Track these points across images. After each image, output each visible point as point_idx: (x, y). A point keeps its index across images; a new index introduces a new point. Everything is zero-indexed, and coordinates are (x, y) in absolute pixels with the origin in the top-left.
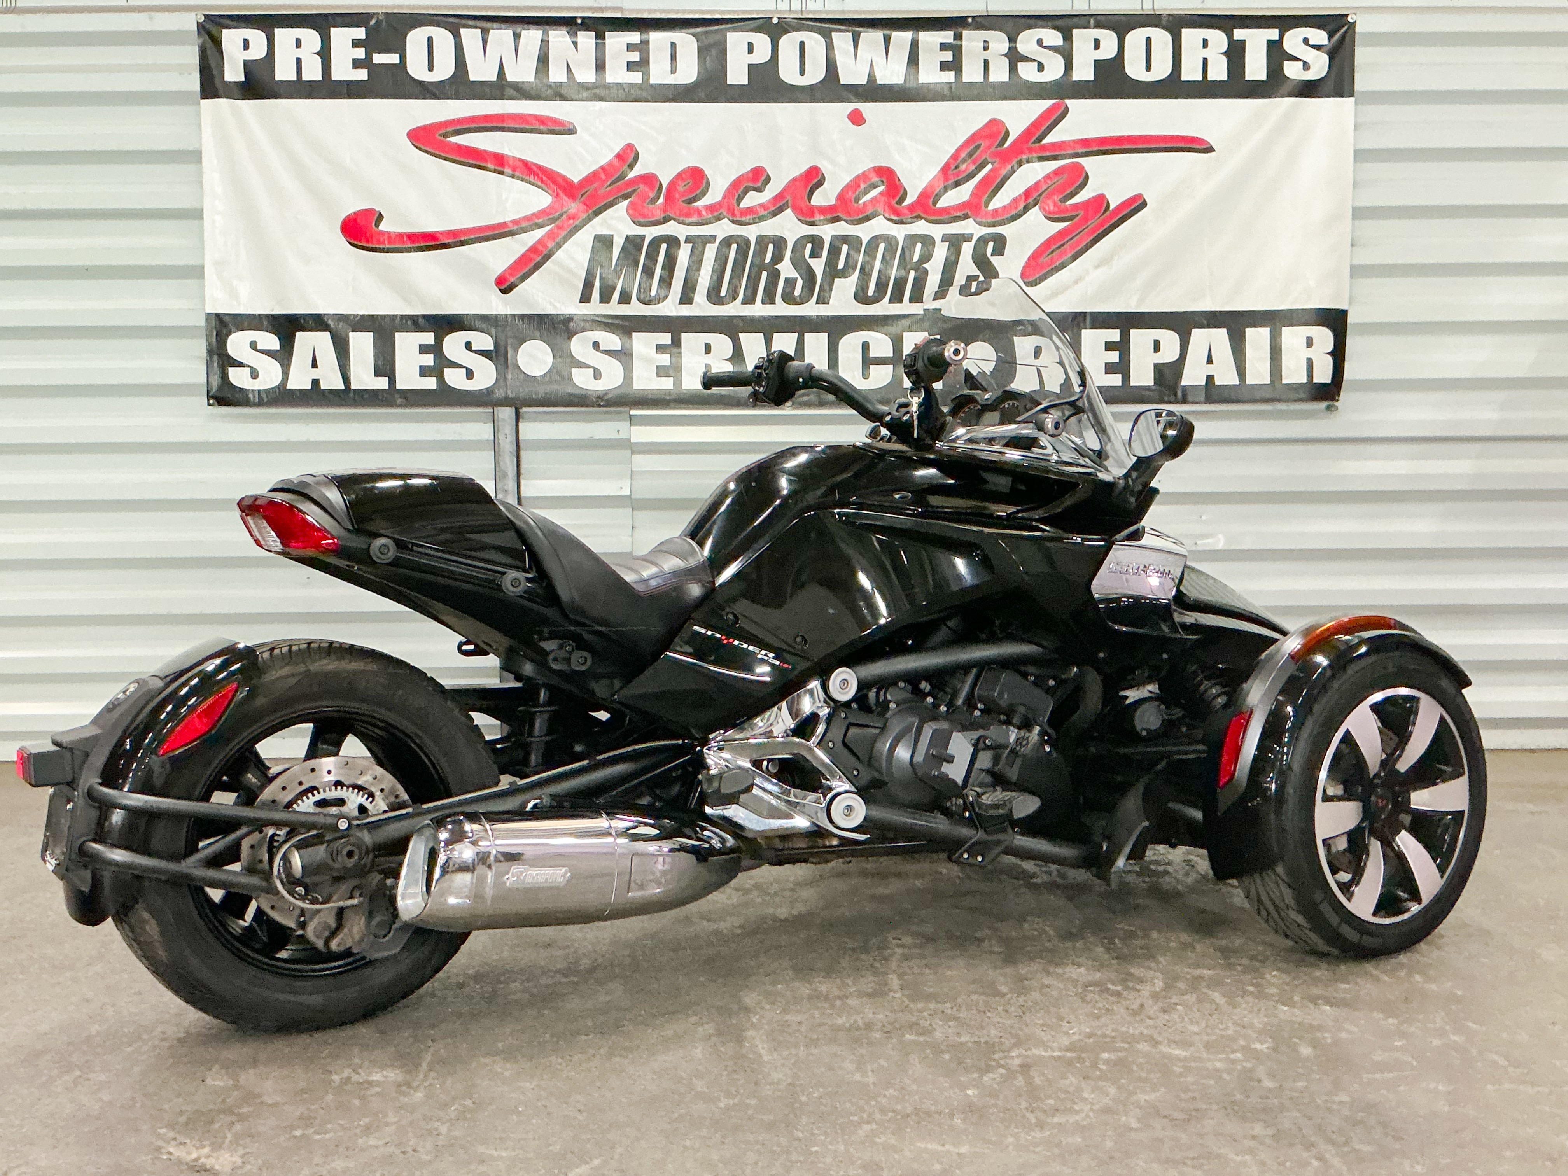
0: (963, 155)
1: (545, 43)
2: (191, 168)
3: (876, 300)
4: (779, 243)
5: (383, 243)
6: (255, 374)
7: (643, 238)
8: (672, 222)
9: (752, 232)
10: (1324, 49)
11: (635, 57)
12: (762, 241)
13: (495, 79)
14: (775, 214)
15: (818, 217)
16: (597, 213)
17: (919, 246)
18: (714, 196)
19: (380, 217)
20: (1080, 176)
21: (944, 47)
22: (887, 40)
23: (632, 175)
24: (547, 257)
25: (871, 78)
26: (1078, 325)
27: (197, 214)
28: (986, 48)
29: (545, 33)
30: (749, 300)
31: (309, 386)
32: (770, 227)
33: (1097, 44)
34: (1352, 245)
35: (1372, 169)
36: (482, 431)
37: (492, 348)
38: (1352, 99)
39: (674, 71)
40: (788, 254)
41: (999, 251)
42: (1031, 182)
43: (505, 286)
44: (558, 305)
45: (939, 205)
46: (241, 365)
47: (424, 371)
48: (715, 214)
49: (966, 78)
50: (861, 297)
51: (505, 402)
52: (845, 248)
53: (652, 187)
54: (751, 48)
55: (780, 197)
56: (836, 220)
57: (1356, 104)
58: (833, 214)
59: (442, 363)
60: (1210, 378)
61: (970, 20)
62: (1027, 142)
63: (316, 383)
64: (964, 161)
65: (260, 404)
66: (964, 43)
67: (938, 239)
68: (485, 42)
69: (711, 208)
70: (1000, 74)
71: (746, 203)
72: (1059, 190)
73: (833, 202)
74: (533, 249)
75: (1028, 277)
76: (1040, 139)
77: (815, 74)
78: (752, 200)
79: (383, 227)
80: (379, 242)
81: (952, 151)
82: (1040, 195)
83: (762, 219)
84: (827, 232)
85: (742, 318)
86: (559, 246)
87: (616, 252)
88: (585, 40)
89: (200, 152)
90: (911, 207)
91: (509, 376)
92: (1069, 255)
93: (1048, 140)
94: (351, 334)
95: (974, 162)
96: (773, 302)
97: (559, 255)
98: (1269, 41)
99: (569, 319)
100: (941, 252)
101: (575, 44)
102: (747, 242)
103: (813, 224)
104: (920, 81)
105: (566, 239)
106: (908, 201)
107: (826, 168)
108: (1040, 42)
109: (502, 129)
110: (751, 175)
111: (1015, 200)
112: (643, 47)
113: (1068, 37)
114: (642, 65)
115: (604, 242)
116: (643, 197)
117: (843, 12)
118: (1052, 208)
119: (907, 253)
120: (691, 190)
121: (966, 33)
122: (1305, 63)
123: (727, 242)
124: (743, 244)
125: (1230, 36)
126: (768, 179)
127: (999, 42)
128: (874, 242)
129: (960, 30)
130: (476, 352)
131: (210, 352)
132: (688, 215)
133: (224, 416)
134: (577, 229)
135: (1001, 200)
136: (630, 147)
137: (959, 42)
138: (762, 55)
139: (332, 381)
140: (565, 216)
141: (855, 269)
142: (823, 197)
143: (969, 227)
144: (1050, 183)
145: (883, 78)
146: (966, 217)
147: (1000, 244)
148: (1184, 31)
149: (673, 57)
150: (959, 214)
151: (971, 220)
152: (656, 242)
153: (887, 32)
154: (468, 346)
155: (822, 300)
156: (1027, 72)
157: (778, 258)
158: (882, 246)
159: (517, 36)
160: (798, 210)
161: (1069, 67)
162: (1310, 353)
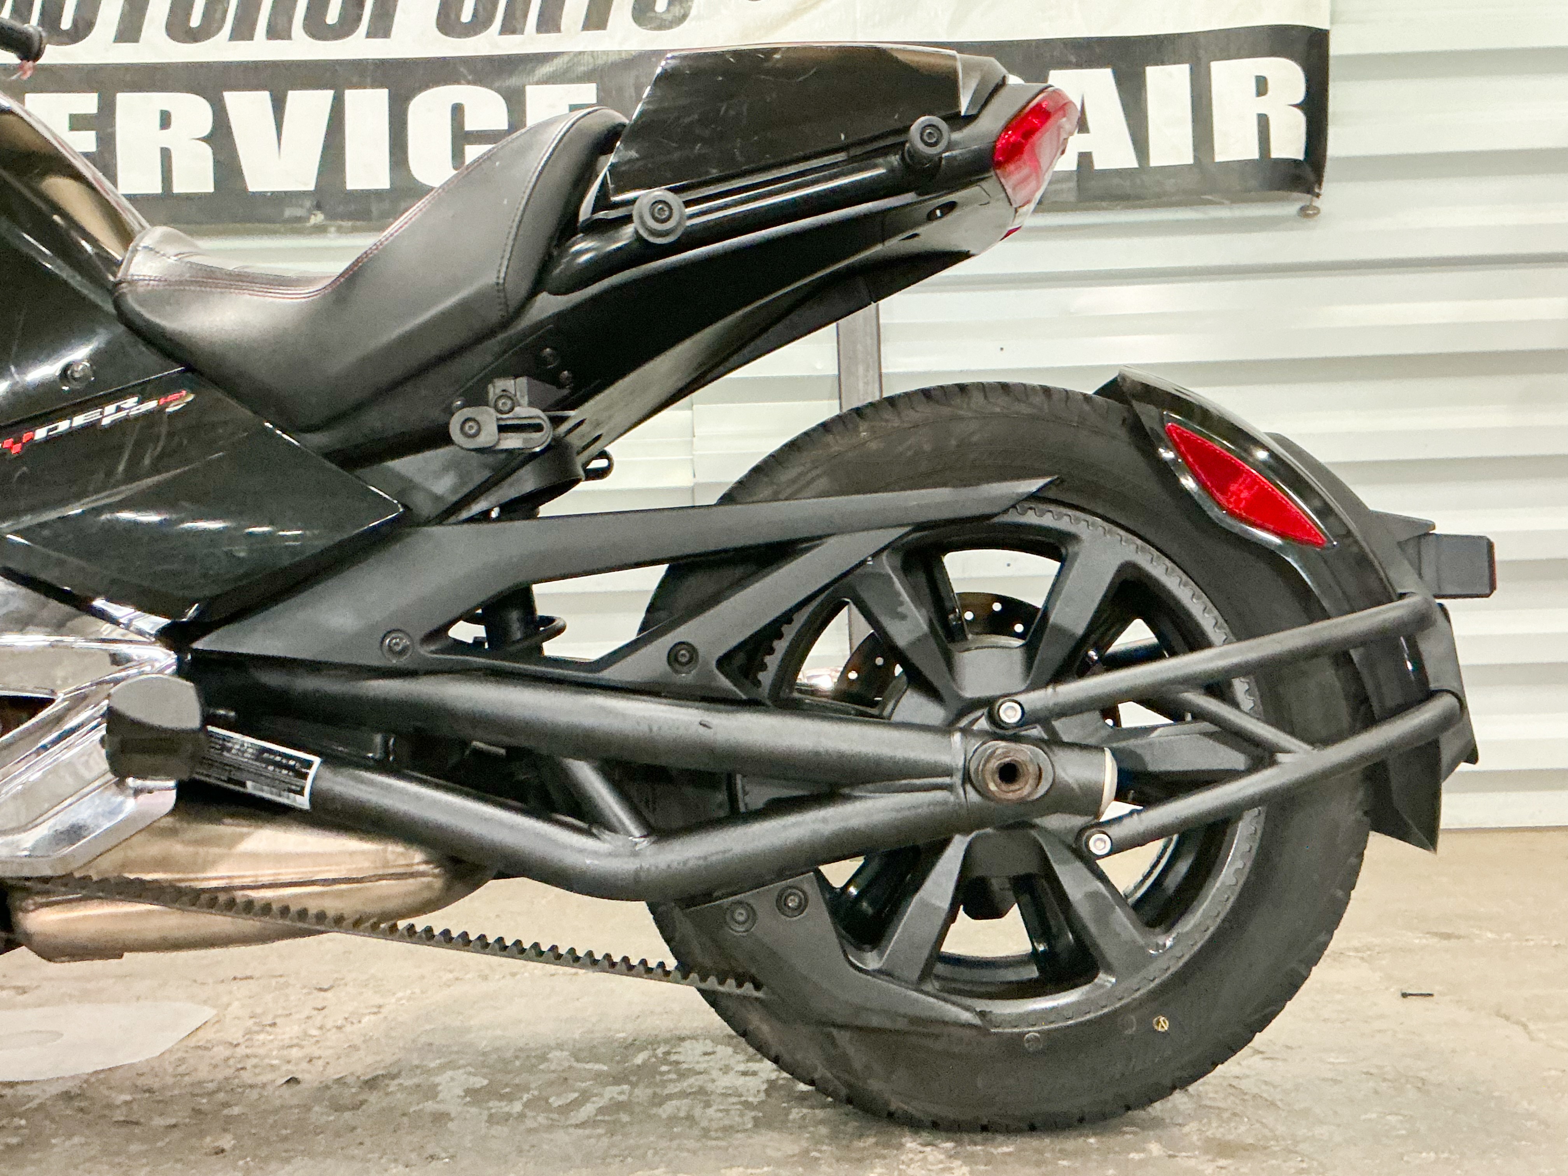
3: (473, 29)
30: (243, 32)
50: (450, 23)
60: (1085, 159)
85: (229, 64)
162: (1263, 105)
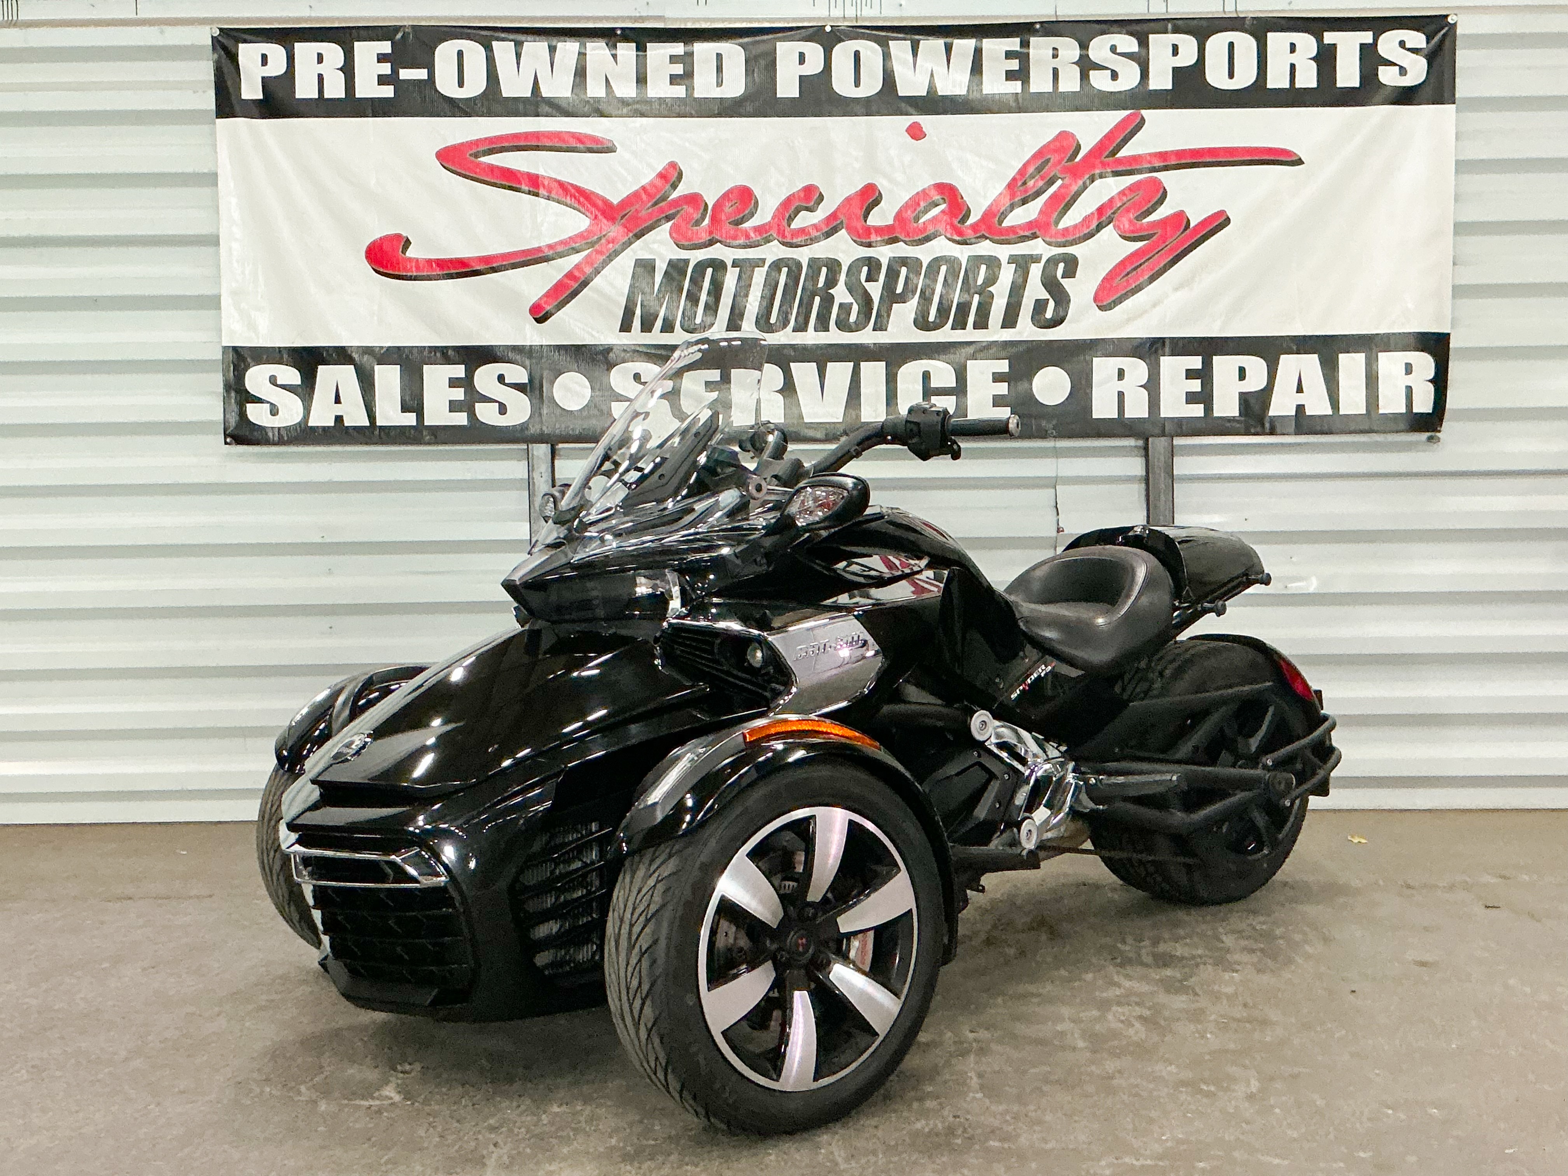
0: (1031, 170)
1: (582, 55)
2: (207, 191)
3: (936, 326)
4: (833, 266)
5: (411, 270)
6: (274, 411)
7: (686, 262)
8: (718, 244)
9: (803, 255)
10: (1423, 53)
11: (678, 69)
12: (815, 265)
13: (529, 95)
14: (828, 235)
15: (874, 238)
16: (638, 236)
17: (983, 268)
18: (764, 215)
19: (408, 242)
20: (1158, 191)
21: (1009, 55)
22: (948, 48)
23: (675, 195)
24: (585, 284)
25: (932, 89)
26: (1156, 351)
27: (213, 241)
28: (1055, 56)
29: (583, 45)
30: (801, 327)
31: (331, 423)
32: (822, 250)
33: (1175, 50)
34: (1454, 264)
35: (1476, 182)
36: (517, 469)
37: (527, 381)
38: (1454, 106)
39: (720, 83)
40: (842, 278)
41: (1070, 272)
42: (1105, 199)
43: (540, 315)
44: (597, 335)
45: (1006, 223)
46: (259, 401)
47: (454, 407)
48: (765, 236)
49: (1034, 88)
50: (922, 323)
51: (541, 439)
52: (904, 270)
53: (697, 208)
54: (802, 59)
55: (833, 216)
56: (894, 240)
57: (1458, 110)
58: (890, 236)
59: (474, 397)
60: (1300, 408)
61: (1038, 26)
62: (1101, 154)
63: (339, 419)
64: (1032, 177)
65: (281, 442)
66: (1032, 51)
67: (1004, 260)
68: (518, 56)
69: (759, 229)
70: (1070, 83)
71: (796, 224)
72: (1136, 205)
73: (891, 222)
74: (570, 275)
75: (1102, 301)
76: (1114, 153)
77: (871, 85)
78: (803, 220)
79: (411, 253)
80: (405, 269)
81: (1020, 165)
82: (1114, 213)
83: (813, 241)
84: (884, 253)
85: (792, 346)
86: (597, 272)
87: (658, 277)
88: (625, 52)
89: (216, 175)
90: (975, 227)
91: (545, 411)
92: (1146, 277)
93: (1123, 153)
94: (377, 368)
95: (1042, 178)
96: (827, 329)
97: (597, 281)
98: (1362, 45)
99: (608, 349)
100: (1007, 275)
101: (614, 56)
102: (799, 265)
103: (869, 245)
104: (984, 92)
105: (605, 264)
106: (971, 220)
107: (882, 185)
108: (1113, 49)
109: (537, 148)
110: (802, 195)
111: (1087, 220)
112: (687, 59)
113: (1144, 43)
114: (686, 77)
115: (646, 267)
116: (687, 219)
117: (902, 19)
118: (1127, 226)
119: (971, 276)
120: (739, 211)
121: (1033, 40)
122: (1401, 67)
123: (777, 266)
124: (794, 268)
125: (1320, 39)
126: (821, 198)
127: (1069, 49)
128: (936, 263)
129: (1026, 37)
130: (508, 385)
131: (228, 387)
132: (735, 238)
133: (241, 455)
134: (617, 253)
135: (1072, 218)
136: (673, 165)
137: (1024, 50)
138: (814, 65)
139: (356, 417)
140: (603, 241)
141: (914, 292)
142: (879, 217)
143: (1038, 247)
144: (1125, 199)
145: (944, 89)
146: (1034, 236)
147: (1071, 265)
148: (1269, 35)
149: (719, 69)
150: (1027, 234)
151: (1040, 239)
152: (701, 267)
153: (949, 40)
154: (501, 378)
155: (879, 327)
156: (1100, 81)
157: (831, 282)
158: (944, 268)
159: (552, 50)
160: (851, 230)
161: (1145, 74)
162: (1409, 380)
